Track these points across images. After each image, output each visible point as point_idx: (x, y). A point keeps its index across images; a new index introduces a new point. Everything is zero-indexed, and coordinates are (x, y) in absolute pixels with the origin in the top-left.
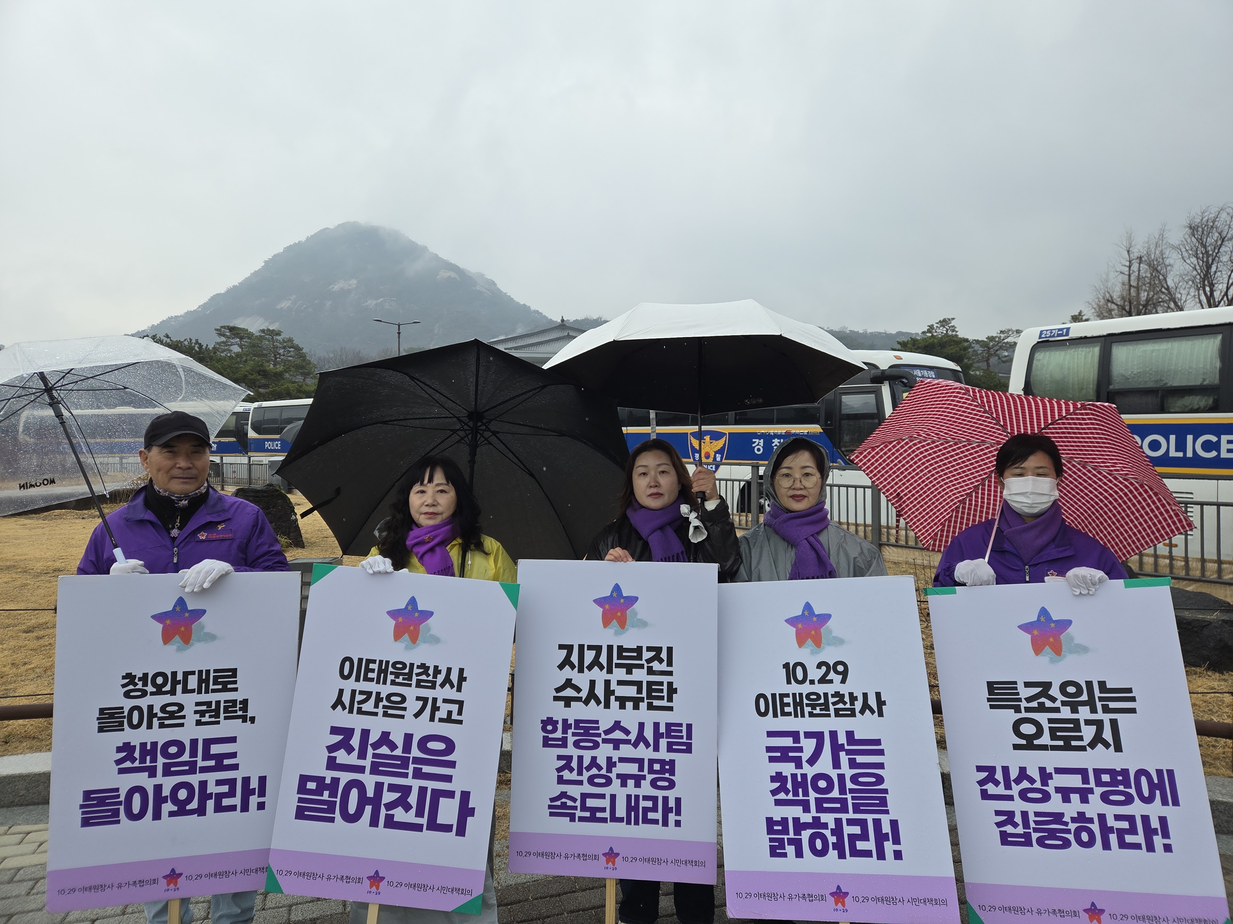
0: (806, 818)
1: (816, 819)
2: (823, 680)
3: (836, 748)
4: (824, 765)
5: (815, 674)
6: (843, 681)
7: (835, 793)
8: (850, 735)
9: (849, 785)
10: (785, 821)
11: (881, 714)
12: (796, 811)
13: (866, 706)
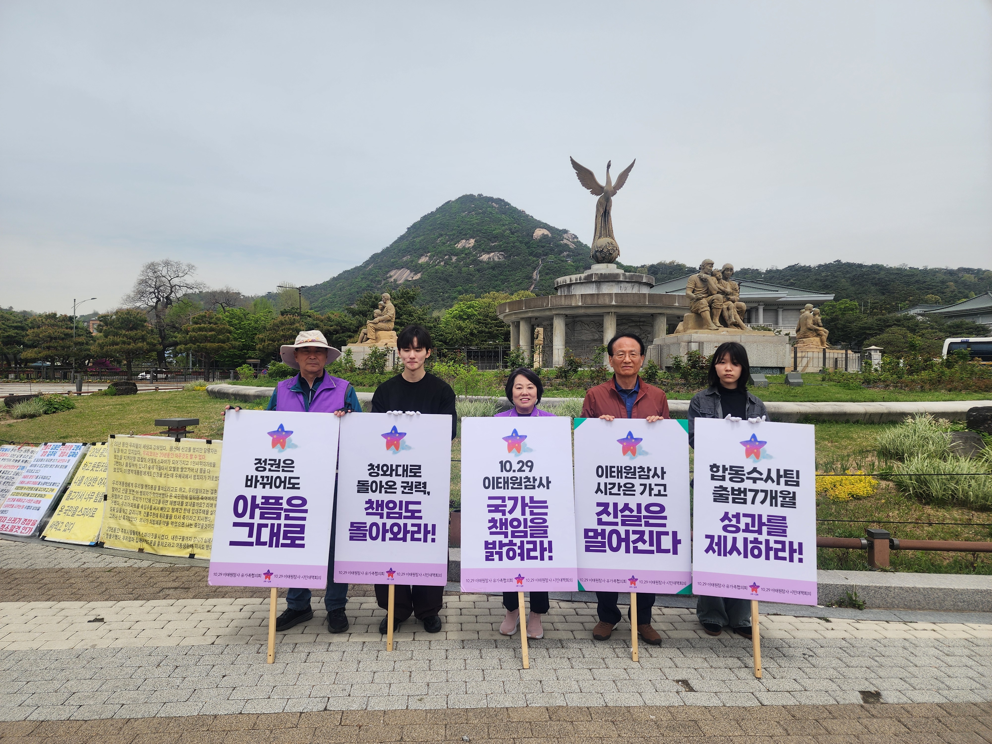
0: (506, 541)
1: (511, 542)
2: (520, 470)
3: (524, 505)
4: (517, 514)
5: (516, 467)
6: (530, 471)
7: (522, 528)
8: (531, 498)
9: (529, 524)
10: (494, 542)
11: (548, 488)
12: (501, 538)
13: (541, 484)
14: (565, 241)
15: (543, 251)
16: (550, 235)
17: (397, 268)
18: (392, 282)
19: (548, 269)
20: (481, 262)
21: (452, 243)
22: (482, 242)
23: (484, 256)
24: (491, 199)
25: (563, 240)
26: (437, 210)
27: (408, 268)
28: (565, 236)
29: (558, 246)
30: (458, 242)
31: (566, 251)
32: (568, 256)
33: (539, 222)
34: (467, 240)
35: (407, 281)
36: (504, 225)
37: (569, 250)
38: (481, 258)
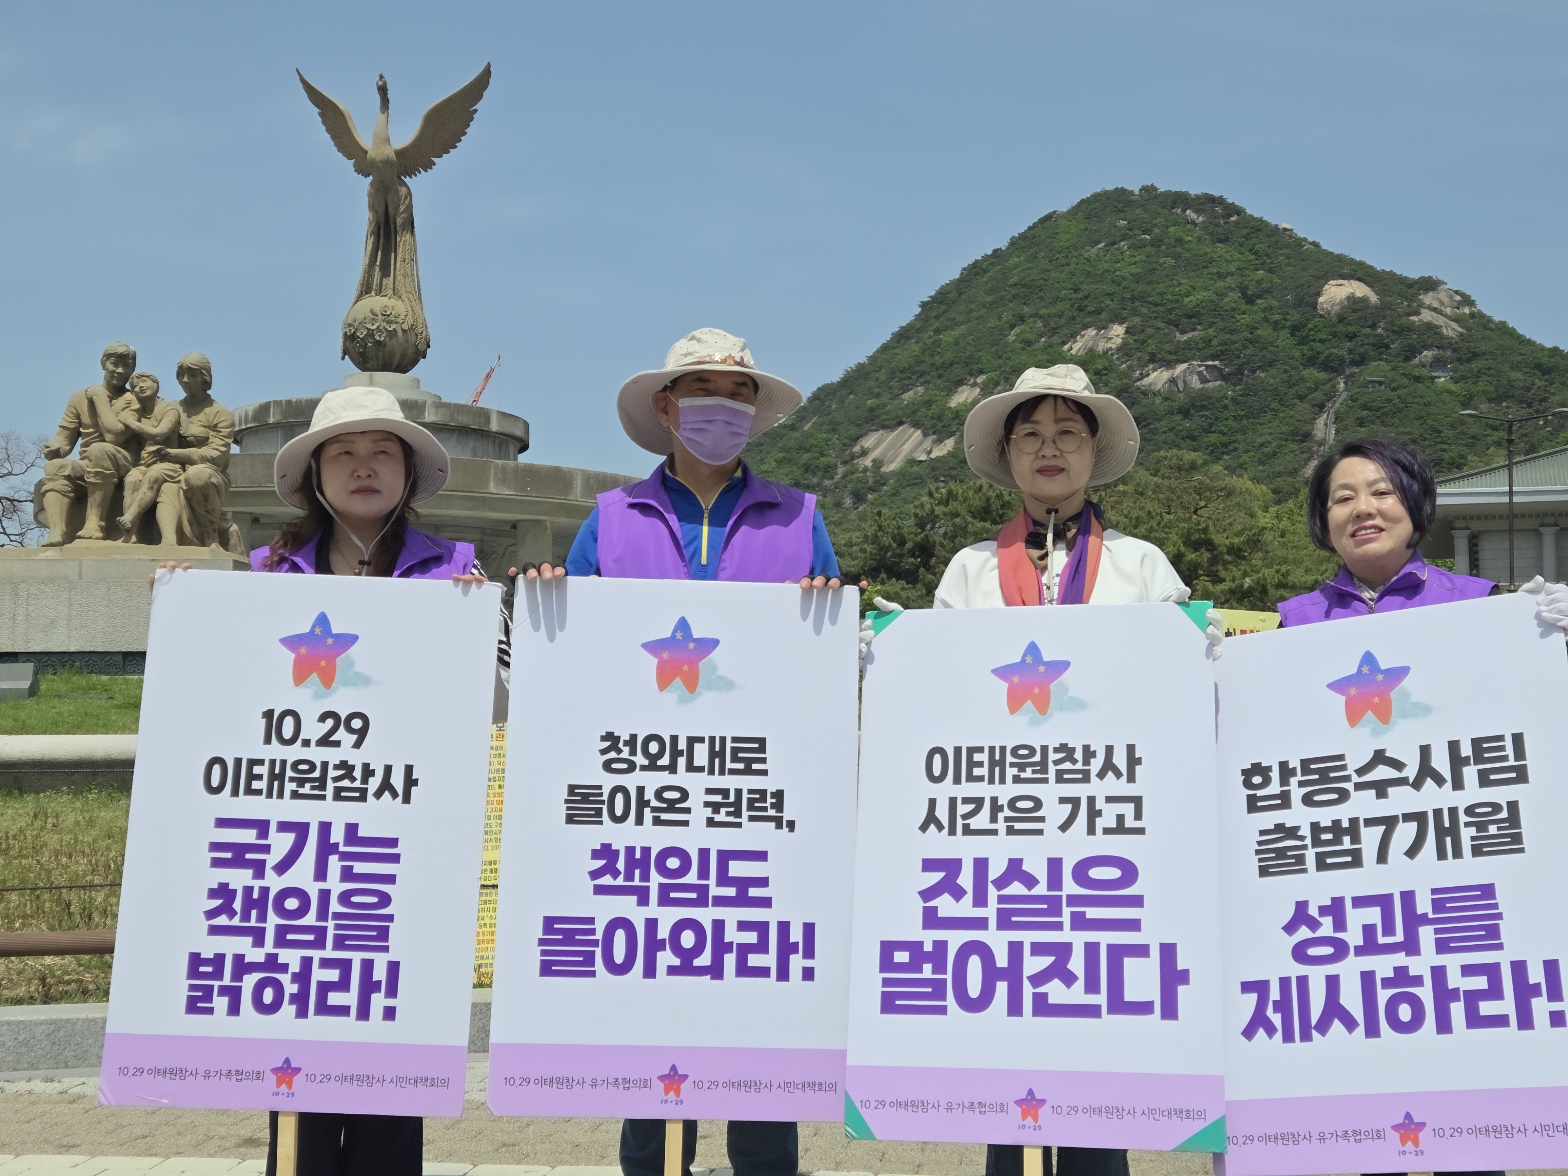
14: (1426, 316)
15: (1351, 352)
16: (1374, 298)
17: (884, 427)
18: (866, 469)
19: (1365, 407)
20: (1145, 394)
21: (1056, 340)
22: (1150, 331)
23: (1153, 375)
24: (1180, 200)
25: (1418, 313)
26: (1013, 242)
27: (916, 425)
28: (1428, 299)
29: (1403, 331)
30: (1073, 336)
31: (1427, 347)
32: (1438, 363)
33: (1340, 258)
34: (1099, 329)
35: (912, 462)
36: (1221, 276)
37: (1442, 343)
38: (1146, 381)
